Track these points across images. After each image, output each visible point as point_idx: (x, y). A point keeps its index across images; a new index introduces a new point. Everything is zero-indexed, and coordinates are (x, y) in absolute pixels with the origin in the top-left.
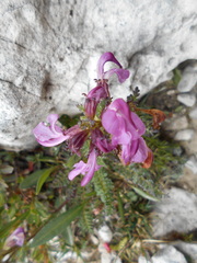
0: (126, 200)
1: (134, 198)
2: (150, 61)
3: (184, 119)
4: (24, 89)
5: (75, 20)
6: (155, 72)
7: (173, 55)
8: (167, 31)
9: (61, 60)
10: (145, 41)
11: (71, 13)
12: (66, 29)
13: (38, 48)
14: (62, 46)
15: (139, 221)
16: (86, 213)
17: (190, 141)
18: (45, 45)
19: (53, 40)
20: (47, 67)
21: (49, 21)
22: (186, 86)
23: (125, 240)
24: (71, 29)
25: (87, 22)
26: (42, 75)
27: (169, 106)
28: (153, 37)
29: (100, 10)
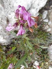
0: (39, 51)
1: (41, 50)
2: (32, 11)
3: (47, 26)
4: (2, 22)
5: (11, 6)
6: (34, 13)
7: (37, 8)
8: (33, 2)
9: (10, 14)
10: (29, 6)
11: (10, 4)
12: (9, 8)
13: (3, 12)
14: (9, 11)
15: (45, 56)
16: (29, 56)
17: (51, 31)
18: (5, 12)
19: (7, 10)
20: (7, 16)
21: (5, 6)
22: (44, 17)
23: (43, 63)
24: (11, 8)
25: (14, 6)
26: (6, 18)
27: (42, 24)
28: (31, 5)
29: (17, 3)
